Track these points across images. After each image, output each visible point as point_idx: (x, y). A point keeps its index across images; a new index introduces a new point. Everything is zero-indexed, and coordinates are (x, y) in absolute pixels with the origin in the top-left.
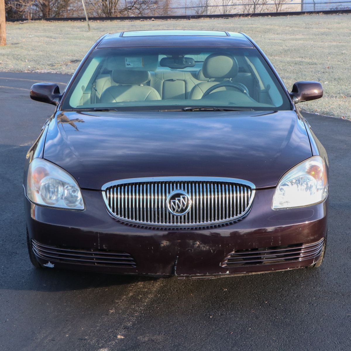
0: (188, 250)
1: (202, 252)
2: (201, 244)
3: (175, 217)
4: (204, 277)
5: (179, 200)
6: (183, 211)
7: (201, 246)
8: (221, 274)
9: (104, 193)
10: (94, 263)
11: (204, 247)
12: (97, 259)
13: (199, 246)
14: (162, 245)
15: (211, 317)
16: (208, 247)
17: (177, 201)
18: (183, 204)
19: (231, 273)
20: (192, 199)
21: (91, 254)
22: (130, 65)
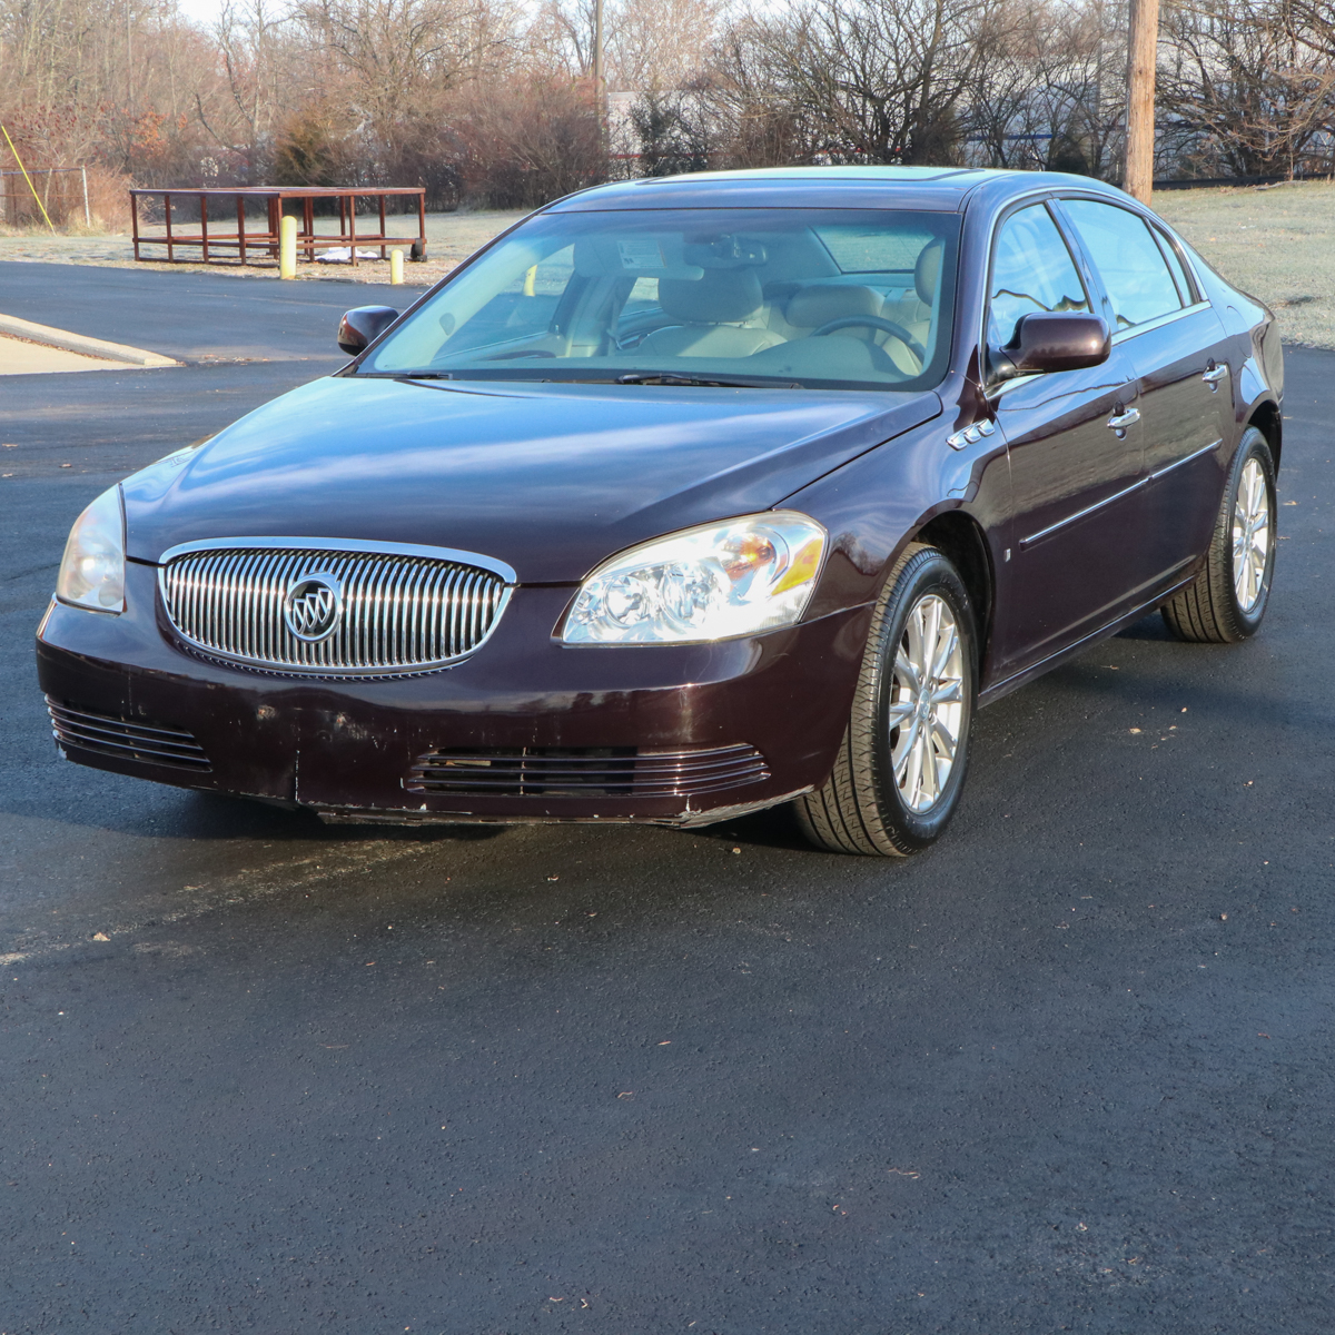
0: (322, 735)
1: (353, 742)
2: (349, 722)
3: (304, 645)
4: (380, 817)
5: (313, 601)
6: (319, 629)
7: (350, 727)
8: (409, 811)
9: (161, 571)
10: (131, 753)
11: (357, 730)
12: (138, 743)
13: (344, 728)
14: (260, 717)
15: (390, 928)
16: (366, 733)
17: (307, 603)
18: (322, 613)
19: (433, 812)
20: (345, 602)
21: (122, 729)
22: (631, 261)
